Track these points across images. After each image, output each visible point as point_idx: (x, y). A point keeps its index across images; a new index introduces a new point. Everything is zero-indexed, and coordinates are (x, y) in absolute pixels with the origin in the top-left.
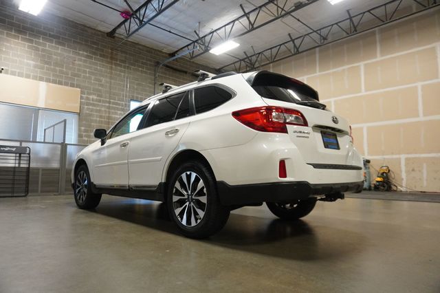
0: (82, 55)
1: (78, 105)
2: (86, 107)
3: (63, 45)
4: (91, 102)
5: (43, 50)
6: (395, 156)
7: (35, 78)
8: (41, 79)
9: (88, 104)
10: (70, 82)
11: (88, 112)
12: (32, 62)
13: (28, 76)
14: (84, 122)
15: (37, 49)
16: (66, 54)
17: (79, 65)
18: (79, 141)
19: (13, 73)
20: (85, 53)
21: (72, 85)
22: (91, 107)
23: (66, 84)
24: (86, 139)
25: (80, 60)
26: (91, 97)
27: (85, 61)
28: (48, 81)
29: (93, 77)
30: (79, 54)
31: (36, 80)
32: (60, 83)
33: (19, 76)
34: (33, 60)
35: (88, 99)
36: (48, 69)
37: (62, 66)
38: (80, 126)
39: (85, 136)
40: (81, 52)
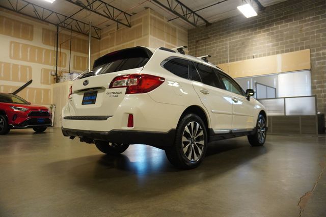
0: (309, 20)
1: (309, 63)
2: (317, 62)
3: (291, 20)
4: (322, 56)
5: (277, 32)
7: (273, 54)
8: (278, 53)
9: (318, 59)
10: (299, 47)
11: (319, 66)
12: (271, 44)
13: (269, 54)
14: (316, 75)
15: (273, 33)
16: (294, 26)
17: (307, 30)
18: (312, 92)
19: (260, 56)
20: (311, 17)
21: (302, 48)
22: (322, 61)
23: (297, 49)
24: (320, 89)
25: (307, 25)
26: (321, 52)
27: (312, 24)
28: (282, 52)
29: (321, 34)
30: (305, 21)
31: (274, 54)
32: (292, 50)
33: (264, 56)
34: (271, 42)
35: (318, 54)
36: (281, 44)
37: (292, 37)
38: (312, 79)
39: (319, 87)
40: (307, 19)
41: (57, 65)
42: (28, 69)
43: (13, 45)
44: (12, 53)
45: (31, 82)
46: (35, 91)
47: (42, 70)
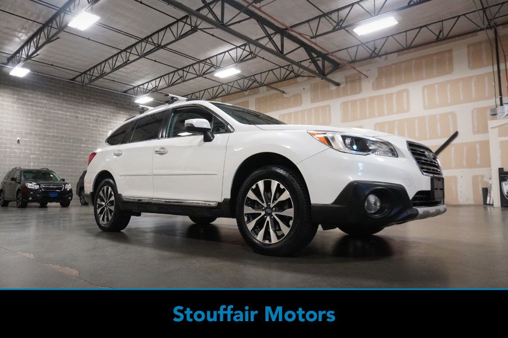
41: (501, 94)
42: (450, 117)
43: (426, 90)
44: (426, 101)
45: (455, 135)
46: (465, 148)
47: (473, 112)
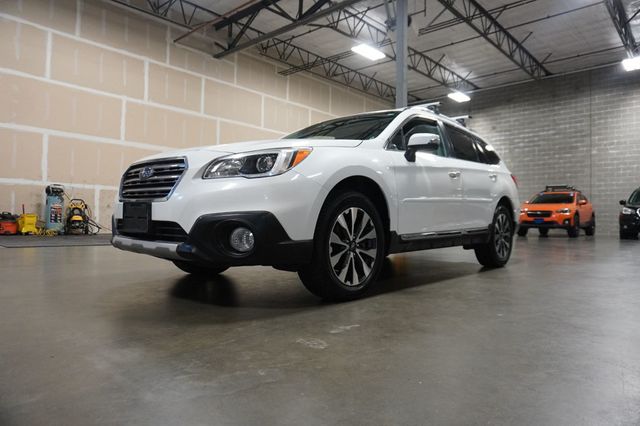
6: (87, 187)
